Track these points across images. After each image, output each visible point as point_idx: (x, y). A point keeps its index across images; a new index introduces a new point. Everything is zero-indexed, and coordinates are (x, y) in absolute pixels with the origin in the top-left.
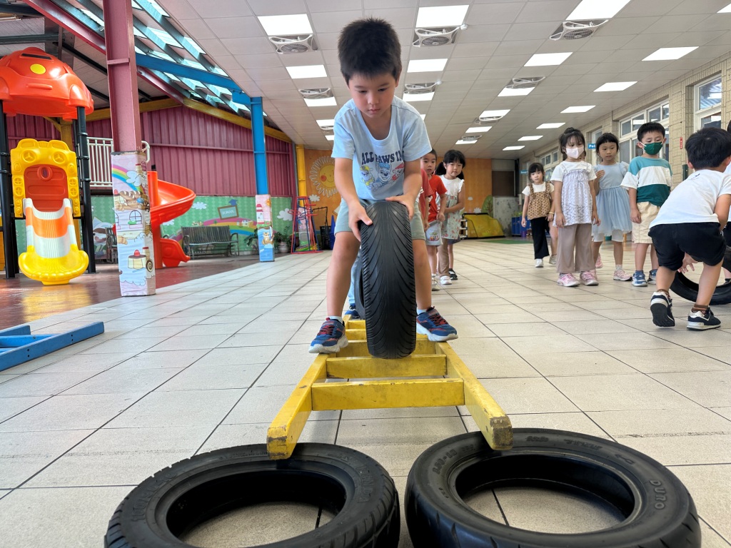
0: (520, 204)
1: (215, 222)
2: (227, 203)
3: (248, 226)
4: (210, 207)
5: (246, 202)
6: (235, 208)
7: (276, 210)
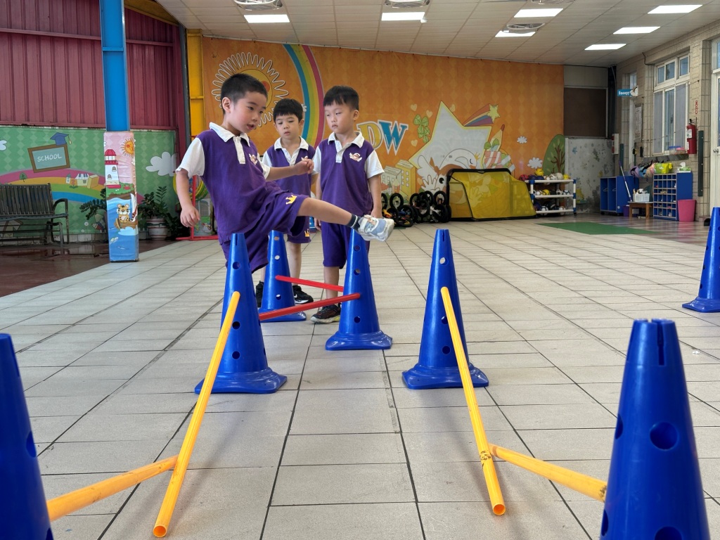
0: (617, 152)
1: (23, 176)
2: (47, 140)
3: (88, 185)
4: (12, 146)
5: (84, 139)
6: (62, 149)
7: (144, 155)
